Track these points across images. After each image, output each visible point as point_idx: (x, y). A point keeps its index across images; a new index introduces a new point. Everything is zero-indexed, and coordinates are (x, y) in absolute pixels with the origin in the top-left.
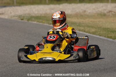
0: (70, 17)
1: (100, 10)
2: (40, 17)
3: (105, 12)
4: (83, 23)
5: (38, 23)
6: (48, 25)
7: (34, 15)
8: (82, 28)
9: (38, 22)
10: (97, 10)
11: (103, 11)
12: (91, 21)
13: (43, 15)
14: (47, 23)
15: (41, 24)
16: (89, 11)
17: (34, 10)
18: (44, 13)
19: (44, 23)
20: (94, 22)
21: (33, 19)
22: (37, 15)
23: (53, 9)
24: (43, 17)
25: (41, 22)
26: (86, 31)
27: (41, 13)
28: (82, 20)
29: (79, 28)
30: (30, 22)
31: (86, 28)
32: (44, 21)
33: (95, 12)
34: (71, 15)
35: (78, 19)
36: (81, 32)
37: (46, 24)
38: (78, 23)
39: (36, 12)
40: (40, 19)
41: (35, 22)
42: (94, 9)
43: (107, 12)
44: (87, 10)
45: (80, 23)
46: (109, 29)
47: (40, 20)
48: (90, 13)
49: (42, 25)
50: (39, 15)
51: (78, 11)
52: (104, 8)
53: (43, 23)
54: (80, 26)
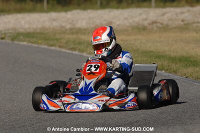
0: (84, 34)
1: (137, 19)
2: (34, 33)
3: (146, 23)
5: (30, 44)
6: (46, 47)
7: (22, 31)
9: (29, 42)
10: (131, 21)
11: (141, 23)
12: (122, 40)
13: (38, 31)
14: (45, 44)
15: (35, 45)
16: (118, 23)
17: (23, 22)
18: (40, 26)
19: (41, 44)
20: (126, 41)
21: (21, 37)
22: (28, 31)
23: (55, 20)
24: (38, 33)
25: (35, 43)
27: (35, 26)
30: (16, 42)
32: (40, 42)
33: (128, 24)
34: (86, 30)
37: (43, 46)
39: (27, 26)
40: (33, 37)
41: (25, 43)
42: (126, 19)
43: (149, 24)
44: (114, 21)
46: (152, 54)
47: (34, 40)
48: (118, 25)
49: (37, 47)
50: (32, 31)
51: (98, 22)
52: (144, 16)
53: (38, 44)
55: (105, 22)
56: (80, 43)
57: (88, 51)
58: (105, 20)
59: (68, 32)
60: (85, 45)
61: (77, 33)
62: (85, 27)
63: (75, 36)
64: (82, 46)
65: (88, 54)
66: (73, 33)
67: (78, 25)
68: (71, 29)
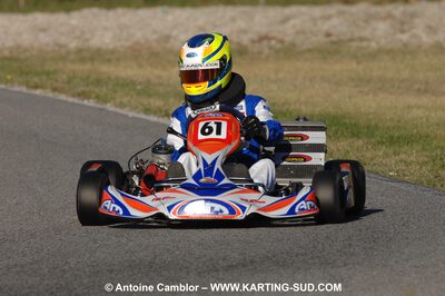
55: (155, 37)
56: (98, 82)
57: (118, 100)
58: (155, 32)
59: (72, 56)
60: (110, 87)
61: (92, 59)
62: (111, 47)
63: (88, 66)
64: (104, 89)
65: (116, 106)
66: (83, 60)
68: (79, 51)
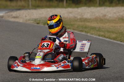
0: (89, 22)
1: (121, 14)
4: (103, 28)
8: (102, 33)
10: (118, 15)
12: (112, 26)
16: (109, 15)
20: (115, 27)
23: (70, 13)
26: (106, 36)
28: (102, 25)
29: (99, 33)
31: (106, 33)
33: (116, 17)
34: (90, 19)
35: (98, 23)
36: (101, 38)
38: (98, 28)
42: (115, 13)
44: (107, 14)
45: (100, 28)
48: (110, 17)
51: (97, 15)
54: (100, 31)
67: (85, 16)
